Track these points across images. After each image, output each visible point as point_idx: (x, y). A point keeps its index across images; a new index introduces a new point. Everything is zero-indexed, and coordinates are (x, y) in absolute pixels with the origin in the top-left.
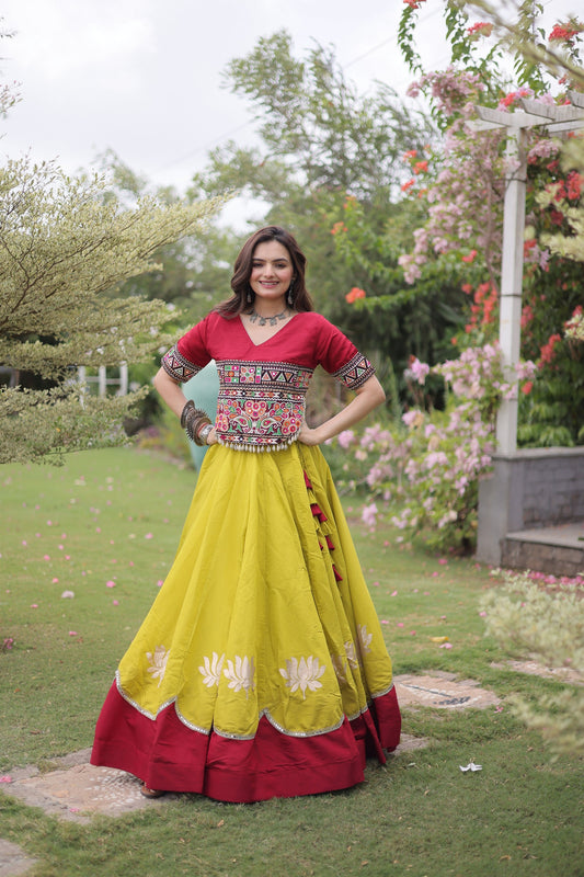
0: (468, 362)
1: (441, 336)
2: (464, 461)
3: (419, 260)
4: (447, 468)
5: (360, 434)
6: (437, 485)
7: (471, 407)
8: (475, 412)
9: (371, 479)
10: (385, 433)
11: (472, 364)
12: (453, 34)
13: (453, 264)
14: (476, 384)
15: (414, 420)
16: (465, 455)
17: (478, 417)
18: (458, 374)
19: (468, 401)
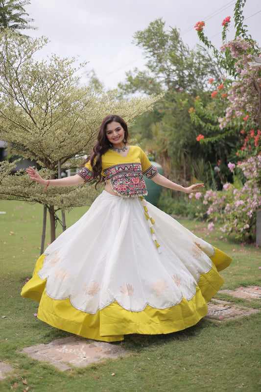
0: (251, 163)
1: (229, 153)
2: (251, 204)
3: (227, 120)
4: (244, 207)
5: (204, 193)
6: (240, 214)
7: (253, 181)
8: (255, 183)
9: (209, 212)
10: (214, 193)
11: (253, 164)
12: (237, 25)
13: (241, 123)
14: (255, 171)
15: (228, 187)
16: (251, 201)
17: (256, 185)
18: (248, 168)
19: (252, 179)
